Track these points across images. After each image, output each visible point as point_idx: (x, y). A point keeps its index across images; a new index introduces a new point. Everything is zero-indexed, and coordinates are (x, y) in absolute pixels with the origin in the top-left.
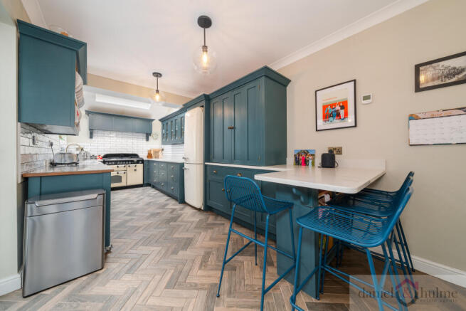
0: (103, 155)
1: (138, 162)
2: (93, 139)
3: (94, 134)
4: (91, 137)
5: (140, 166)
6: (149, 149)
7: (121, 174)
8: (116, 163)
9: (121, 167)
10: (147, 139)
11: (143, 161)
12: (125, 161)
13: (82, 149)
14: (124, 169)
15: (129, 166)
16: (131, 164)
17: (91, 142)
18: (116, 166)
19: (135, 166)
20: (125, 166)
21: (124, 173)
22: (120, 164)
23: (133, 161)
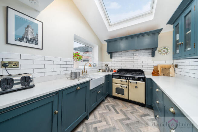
1: (139, 79)
2: (113, 59)
3: (113, 56)
5: (141, 84)
6: (155, 65)
8: (120, 77)
9: (124, 81)
10: (153, 55)
11: (144, 79)
12: (128, 77)
13: (107, 66)
14: (126, 83)
15: (130, 82)
16: (133, 80)
17: (111, 61)
18: (120, 80)
19: (136, 83)
20: (127, 81)
21: (127, 87)
22: (123, 79)
23: (134, 77)
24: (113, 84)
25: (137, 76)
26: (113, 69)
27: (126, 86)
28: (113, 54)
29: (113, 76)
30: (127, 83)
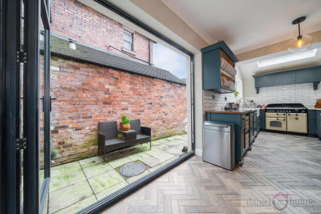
0: (266, 105)
1: (300, 111)
2: (260, 94)
3: (260, 91)
4: (258, 92)
5: (303, 116)
7: (281, 120)
8: (276, 111)
9: (281, 114)
10: (315, 88)
12: (285, 110)
13: (252, 101)
14: (283, 116)
15: (289, 115)
16: (292, 112)
17: (258, 96)
18: (276, 113)
19: (297, 115)
20: (284, 114)
21: (285, 120)
22: (279, 112)
23: (294, 110)
24: (267, 118)
25: (297, 109)
26: (261, 105)
27: (283, 119)
28: (261, 89)
29: (266, 111)
30: (285, 116)
